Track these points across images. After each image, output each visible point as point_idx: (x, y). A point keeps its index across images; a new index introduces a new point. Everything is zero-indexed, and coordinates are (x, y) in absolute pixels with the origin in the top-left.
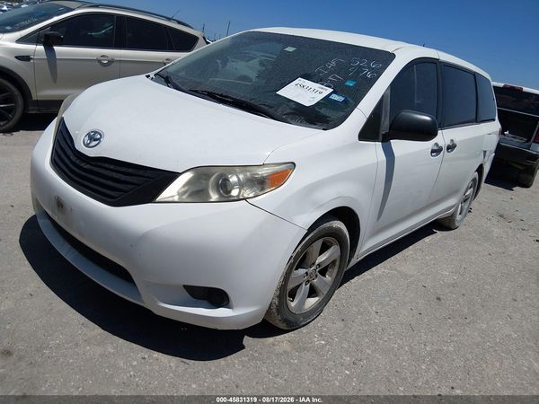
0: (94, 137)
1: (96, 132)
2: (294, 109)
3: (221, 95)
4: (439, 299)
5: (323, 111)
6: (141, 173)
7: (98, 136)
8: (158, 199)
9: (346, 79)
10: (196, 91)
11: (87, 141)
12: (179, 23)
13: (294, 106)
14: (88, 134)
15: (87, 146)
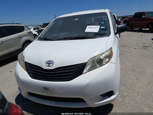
0: (49, 63)
1: (49, 61)
2: (94, 34)
3: (70, 38)
4: (134, 70)
5: (103, 32)
6: (74, 67)
7: (51, 62)
8: (83, 73)
9: (101, 22)
10: (60, 39)
11: (47, 65)
12: (17, 24)
13: (93, 33)
14: (46, 63)
15: (49, 66)
